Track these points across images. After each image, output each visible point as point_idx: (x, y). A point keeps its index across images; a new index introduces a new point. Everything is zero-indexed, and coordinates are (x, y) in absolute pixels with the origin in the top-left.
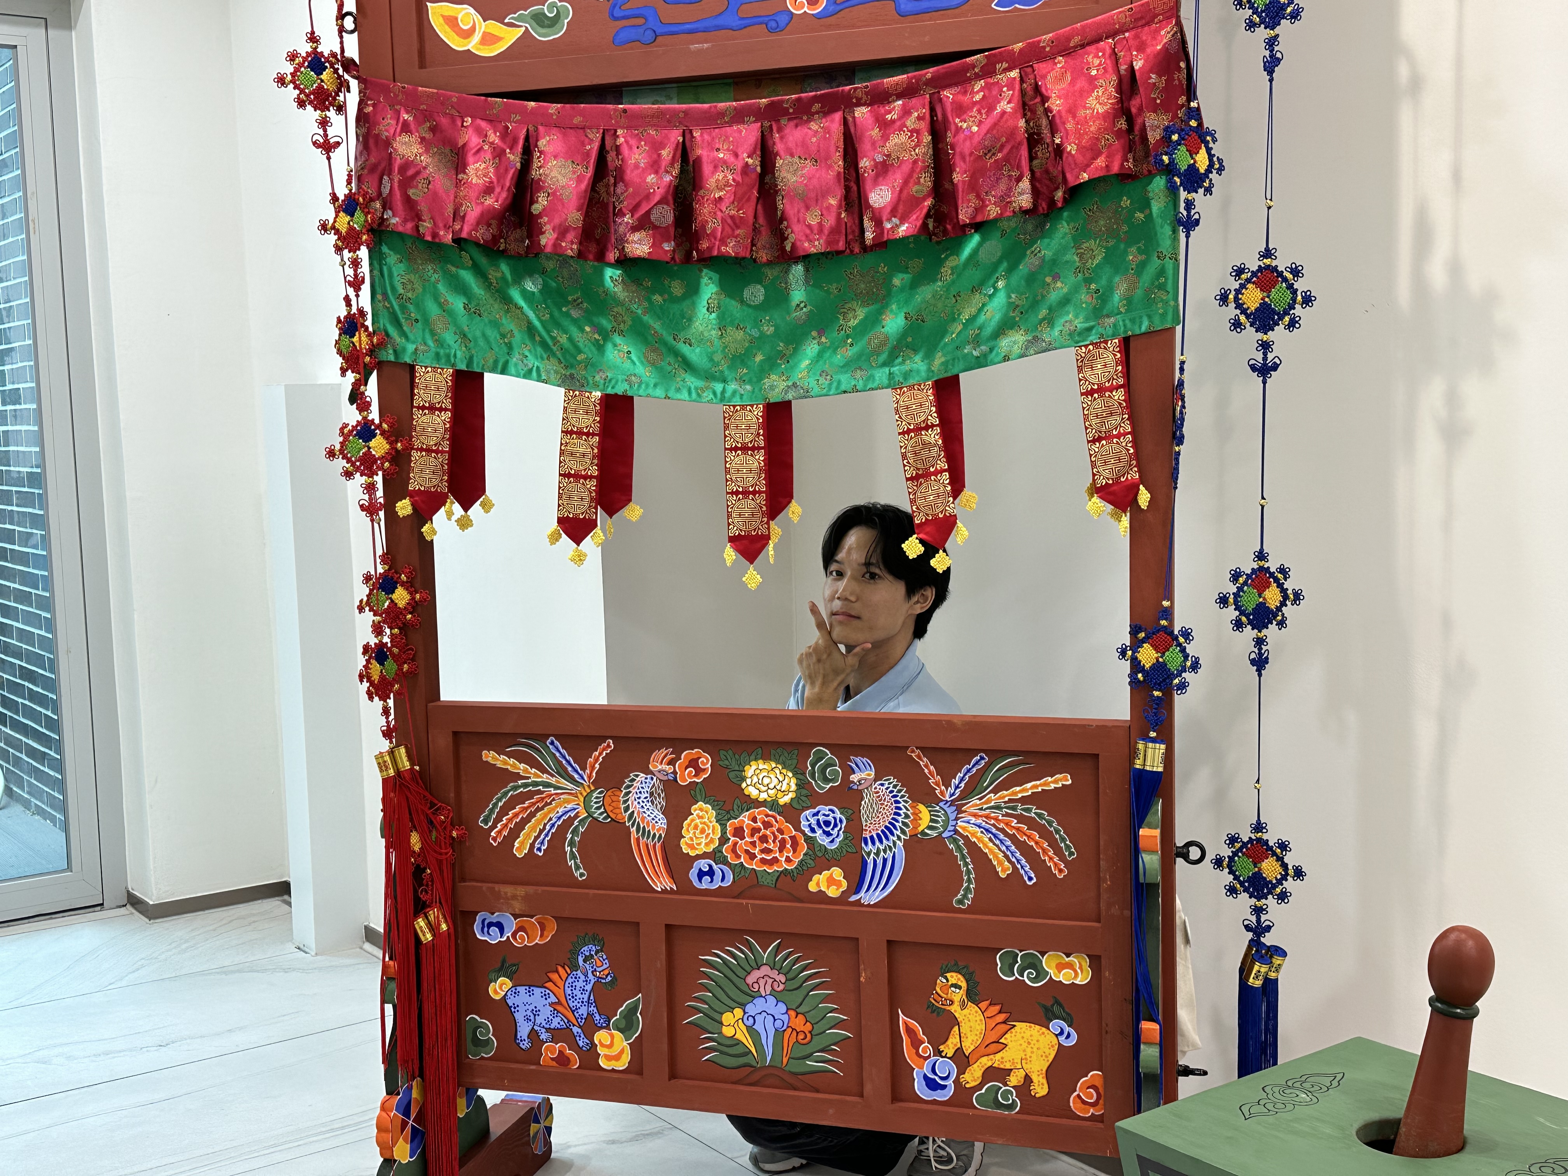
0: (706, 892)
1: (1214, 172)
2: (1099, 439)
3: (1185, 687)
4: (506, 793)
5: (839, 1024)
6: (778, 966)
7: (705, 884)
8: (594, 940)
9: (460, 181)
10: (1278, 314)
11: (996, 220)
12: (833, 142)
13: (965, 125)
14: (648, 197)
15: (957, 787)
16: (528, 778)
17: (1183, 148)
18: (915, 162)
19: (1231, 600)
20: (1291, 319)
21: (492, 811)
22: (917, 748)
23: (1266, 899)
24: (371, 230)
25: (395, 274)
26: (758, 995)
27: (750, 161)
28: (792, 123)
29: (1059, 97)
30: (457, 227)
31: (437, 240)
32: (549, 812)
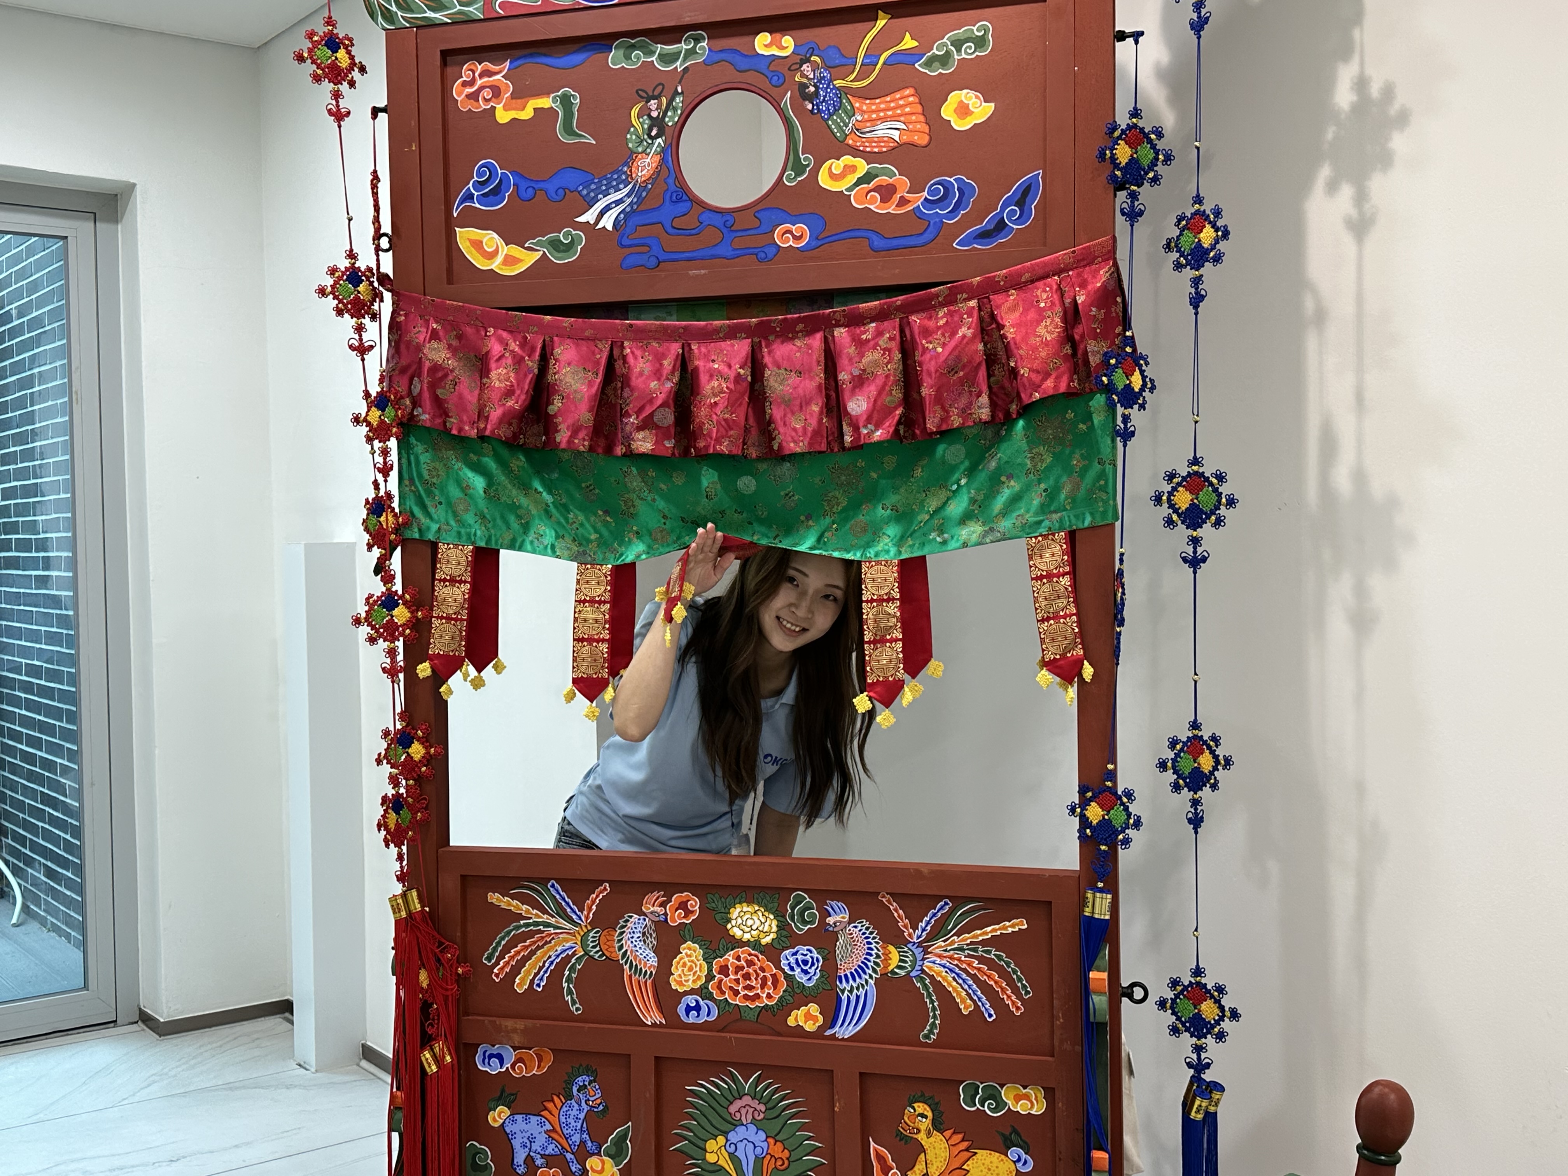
0: (693, 1026)
1: (1147, 390)
2: (1048, 619)
3: (1128, 843)
4: (509, 932)
5: (813, 1151)
6: (758, 1096)
7: (692, 1018)
8: (588, 1071)
9: (484, 385)
10: (1206, 514)
11: (958, 429)
12: (815, 357)
13: (931, 346)
14: (651, 401)
15: (924, 930)
16: (531, 918)
17: (1120, 371)
18: (887, 376)
19: (1169, 764)
20: (1216, 518)
21: (495, 949)
22: (887, 894)
23: (1206, 1038)
24: (400, 424)
25: (422, 461)
26: (739, 1123)
27: (742, 371)
28: (779, 341)
29: (1013, 326)
30: (482, 426)
31: (463, 434)
32: (549, 950)
